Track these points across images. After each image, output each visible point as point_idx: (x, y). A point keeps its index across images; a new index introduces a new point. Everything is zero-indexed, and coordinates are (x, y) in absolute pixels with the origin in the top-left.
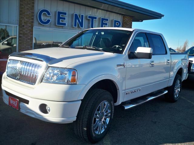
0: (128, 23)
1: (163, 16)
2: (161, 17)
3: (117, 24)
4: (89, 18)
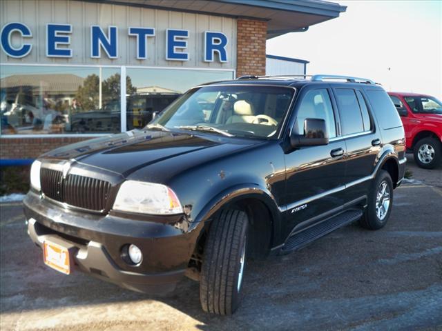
0: (253, 38)
1: (344, 9)
2: (339, 12)
3: (217, 41)
4: (131, 32)
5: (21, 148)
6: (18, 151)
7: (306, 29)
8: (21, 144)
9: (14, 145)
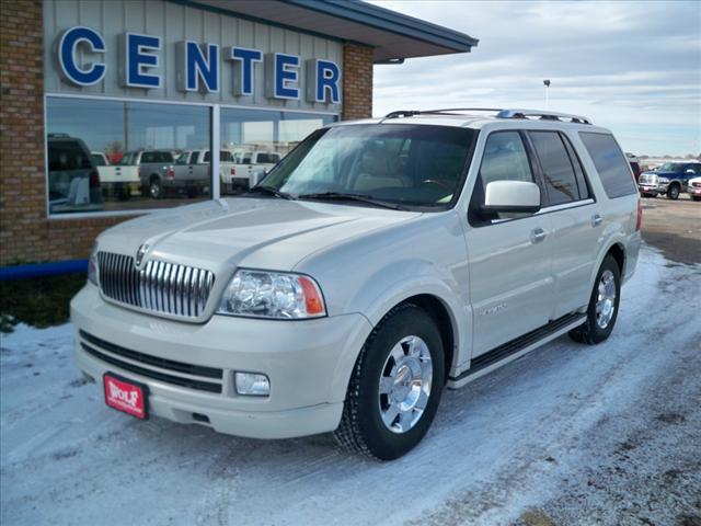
0: (360, 71)
1: (475, 42)
2: (469, 46)
3: (328, 74)
4: (235, 55)
5: (83, 235)
6: (79, 240)
7: (401, 61)
8: (84, 229)
9: (74, 230)
